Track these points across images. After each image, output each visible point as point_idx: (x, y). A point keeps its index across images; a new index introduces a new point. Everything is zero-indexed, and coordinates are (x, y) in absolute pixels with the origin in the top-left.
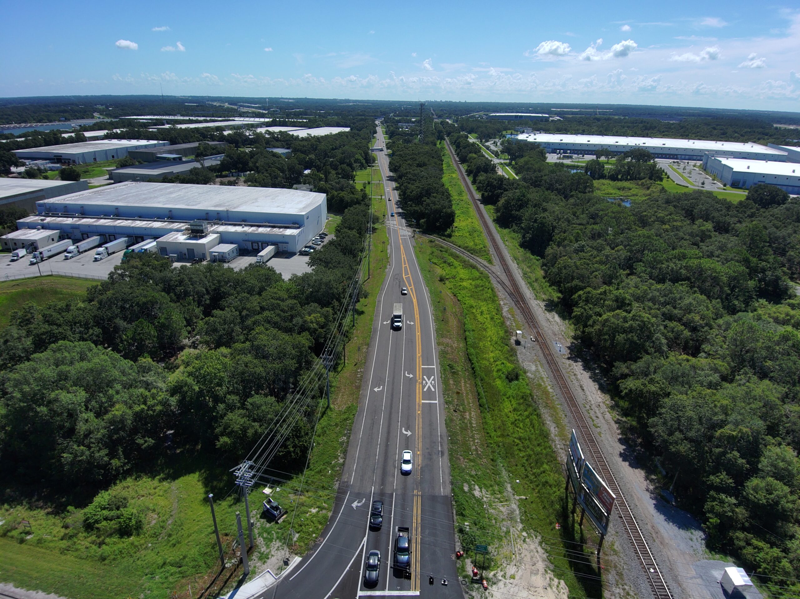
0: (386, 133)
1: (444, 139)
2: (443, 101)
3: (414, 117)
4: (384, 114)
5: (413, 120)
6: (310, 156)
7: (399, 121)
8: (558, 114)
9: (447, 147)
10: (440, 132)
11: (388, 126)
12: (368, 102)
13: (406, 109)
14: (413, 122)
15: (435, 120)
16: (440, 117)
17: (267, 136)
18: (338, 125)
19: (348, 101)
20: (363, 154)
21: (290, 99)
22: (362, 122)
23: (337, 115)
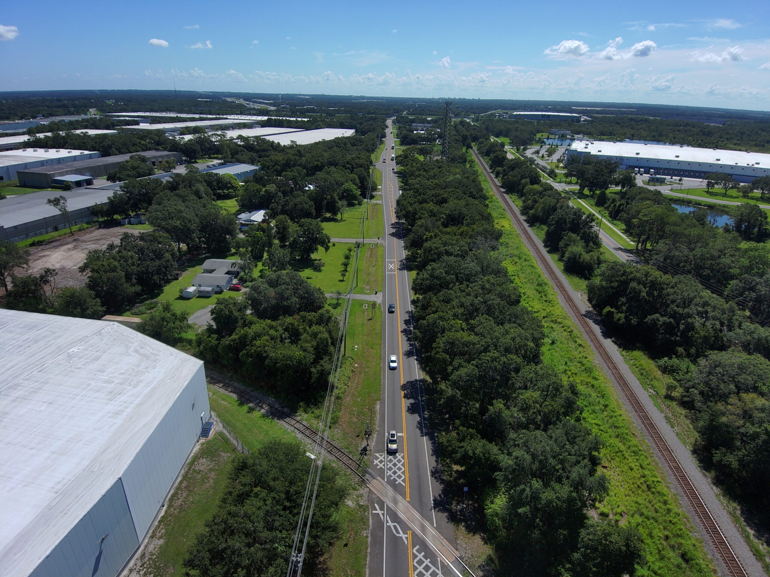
0: (398, 136)
1: (471, 148)
2: (457, 98)
3: (429, 115)
4: (397, 112)
5: (429, 119)
6: (268, 187)
7: (413, 121)
8: (584, 113)
9: (477, 160)
10: (465, 138)
11: (400, 128)
12: (382, 98)
13: (420, 106)
14: (429, 122)
15: (453, 120)
16: (457, 115)
17: (240, 143)
18: (342, 126)
19: (363, 98)
20: (358, 181)
21: (307, 95)
22: (371, 122)
23: (346, 112)
